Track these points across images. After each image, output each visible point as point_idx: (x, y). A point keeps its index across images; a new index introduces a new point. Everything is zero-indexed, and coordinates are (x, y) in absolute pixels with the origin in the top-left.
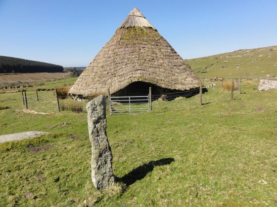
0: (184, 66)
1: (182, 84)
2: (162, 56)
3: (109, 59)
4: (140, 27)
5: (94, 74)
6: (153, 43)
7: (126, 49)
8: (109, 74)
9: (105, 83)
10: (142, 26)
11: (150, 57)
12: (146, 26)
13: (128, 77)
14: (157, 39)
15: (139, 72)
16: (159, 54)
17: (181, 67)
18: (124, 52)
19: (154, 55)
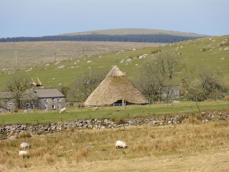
0: (139, 94)
1: (137, 101)
2: (129, 90)
3: (107, 91)
4: (119, 76)
5: (100, 97)
6: (125, 84)
7: (114, 87)
8: (109, 97)
9: (107, 101)
10: (120, 76)
11: (124, 91)
12: (122, 75)
13: (117, 98)
14: (126, 82)
15: (121, 96)
16: (127, 89)
17: (137, 95)
18: (113, 88)
19: (126, 90)
